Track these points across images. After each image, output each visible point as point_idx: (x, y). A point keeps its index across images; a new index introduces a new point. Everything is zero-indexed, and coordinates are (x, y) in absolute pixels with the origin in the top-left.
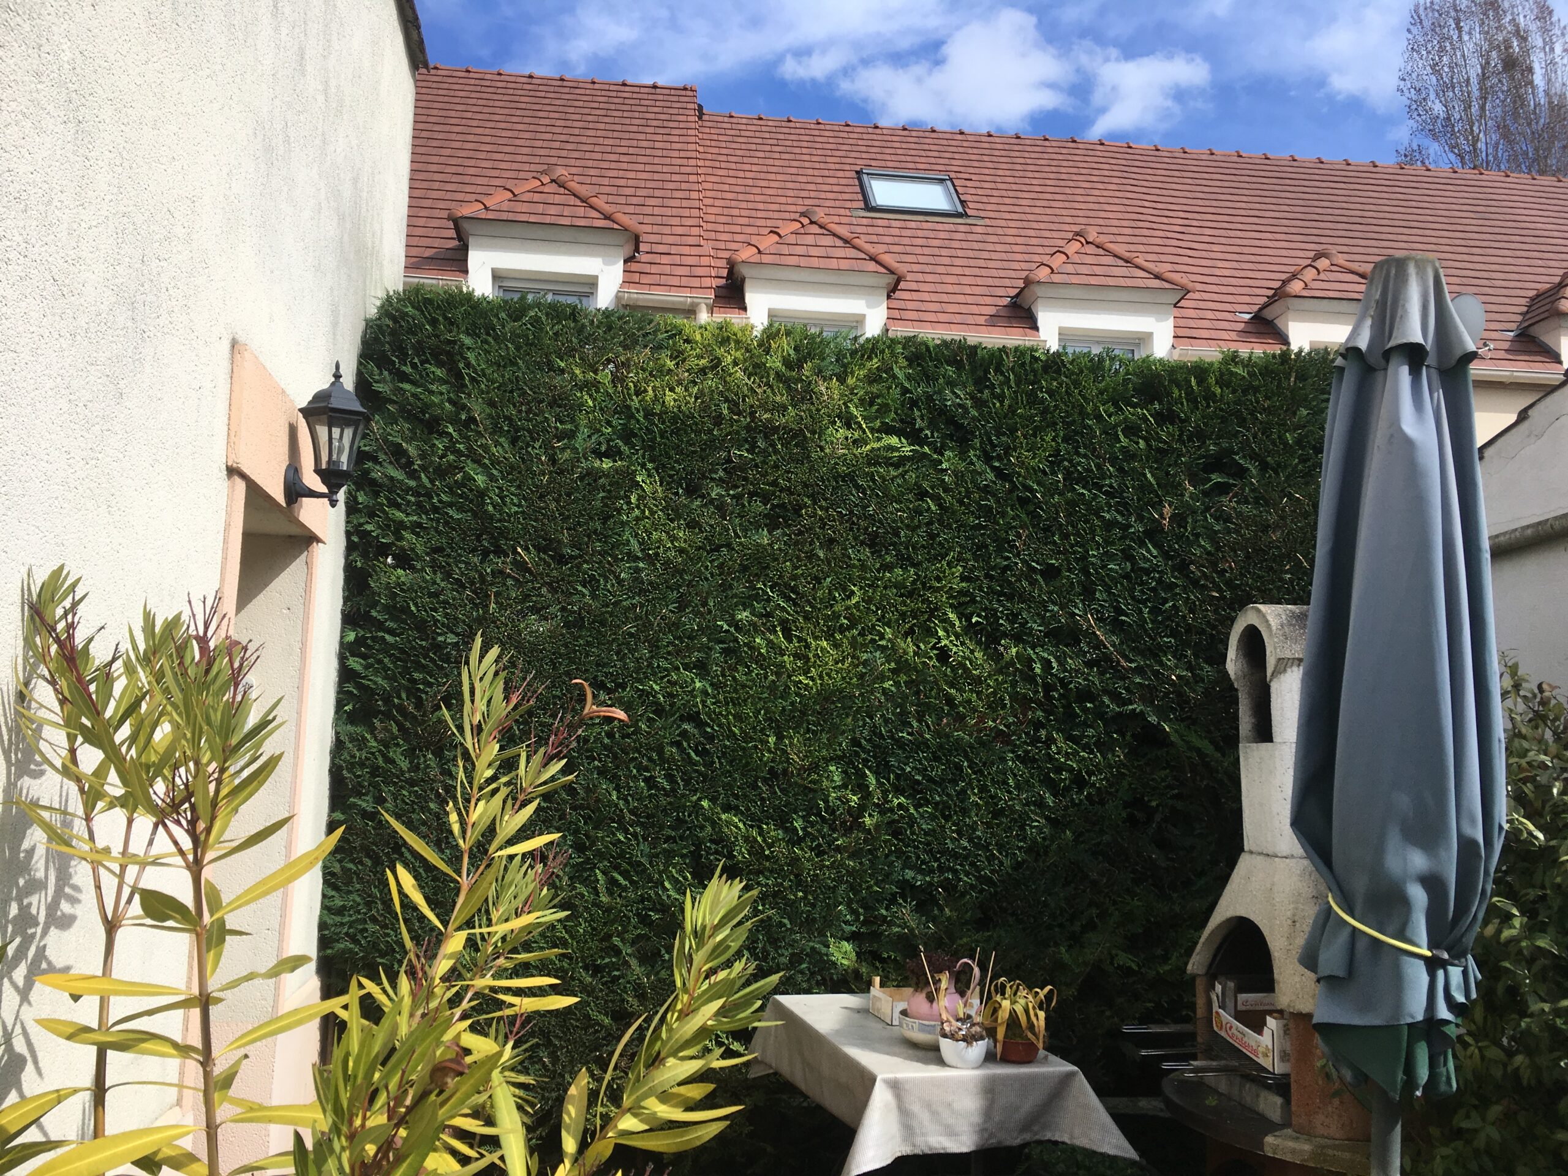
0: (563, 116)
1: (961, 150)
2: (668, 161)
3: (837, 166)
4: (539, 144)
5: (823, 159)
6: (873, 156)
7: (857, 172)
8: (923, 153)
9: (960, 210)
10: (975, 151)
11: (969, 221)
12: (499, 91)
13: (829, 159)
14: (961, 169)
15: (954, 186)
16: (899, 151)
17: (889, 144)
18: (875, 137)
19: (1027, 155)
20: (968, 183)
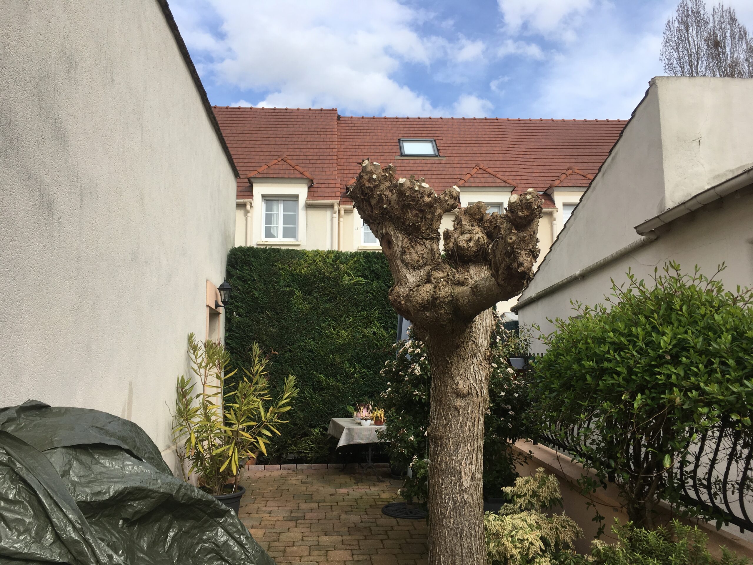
0: (286, 126)
1: (440, 126)
2: (325, 143)
3: (391, 137)
4: (278, 139)
5: (386, 134)
6: (406, 132)
7: (399, 140)
8: (425, 129)
9: (437, 154)
10: (446, 126)
11: (440, 158)
12: (263, 117)
13: (388, 135)
14: (440, 135)
15: (436, 143)
16: (416, 129)
17: (412, 126)
18: (407, 123)
19: (466, 127)
20: (442, 142)
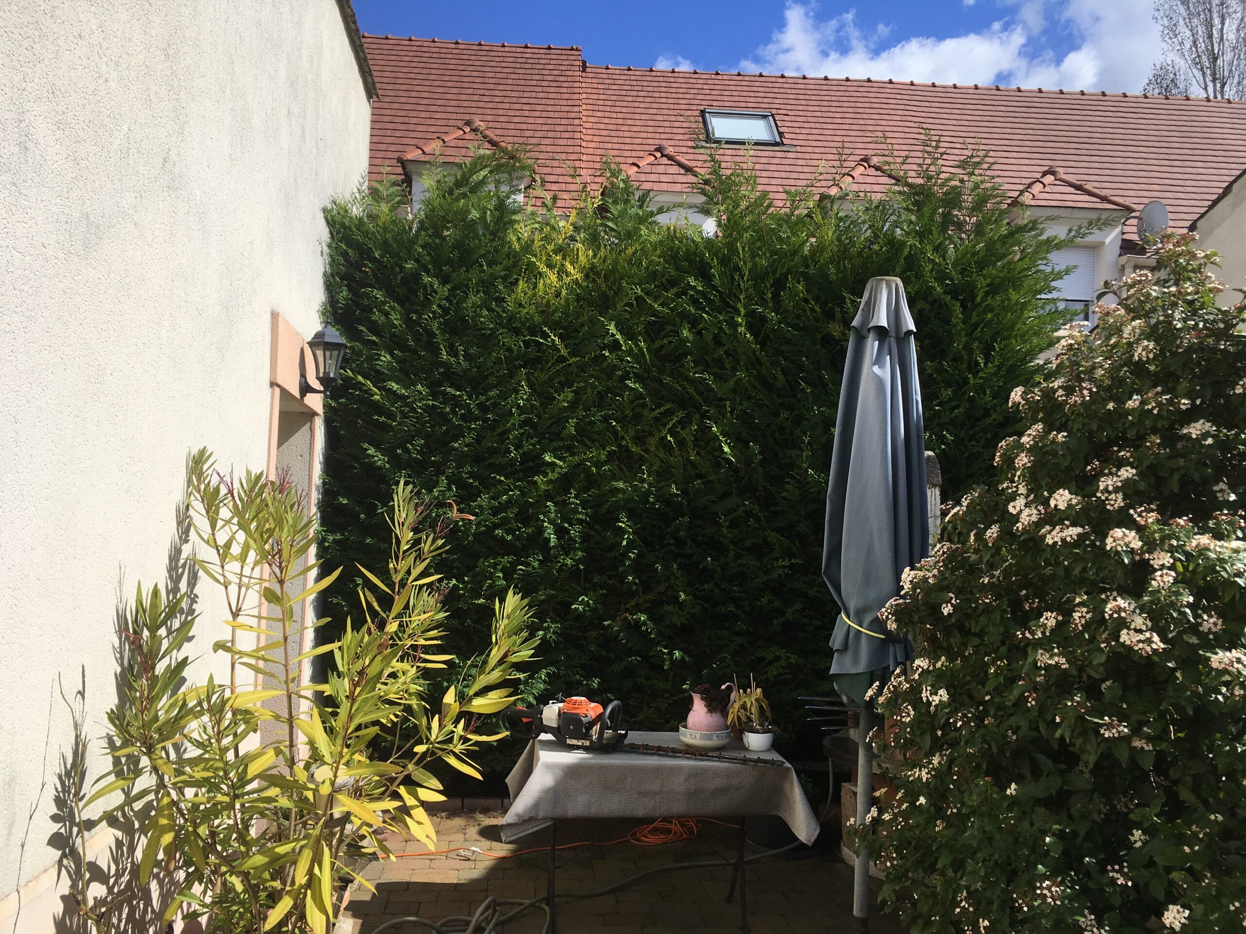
0: (481, 74)
1: (782, 90)
2: (558, 108)
3: (687, 107)
4: (464, 97)
5: (676, 101)
6: (715, 98)
7: (702, 111)
8: (752, 94)
9: (778, 140)
10: (793, 91)
11: (784, 148)
12: (435, 55)
13: (681, 101)
14: (781, 106)
15: (775, 120)
16: (735, 93)
17: (727, 88)
18: (716, 82)
19: (832, 93)
20: (786, 118)
